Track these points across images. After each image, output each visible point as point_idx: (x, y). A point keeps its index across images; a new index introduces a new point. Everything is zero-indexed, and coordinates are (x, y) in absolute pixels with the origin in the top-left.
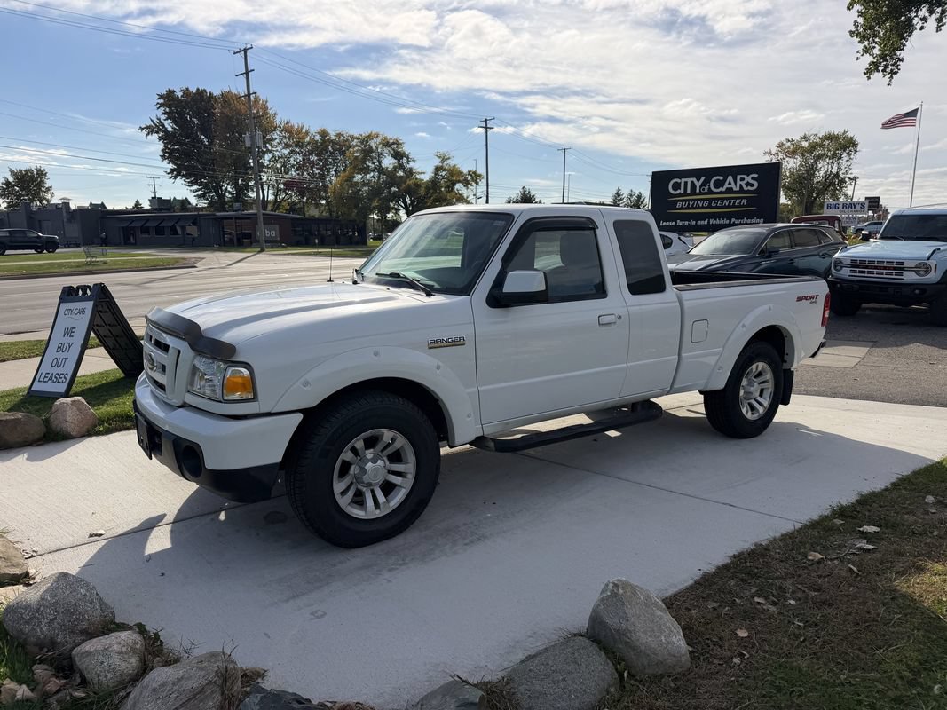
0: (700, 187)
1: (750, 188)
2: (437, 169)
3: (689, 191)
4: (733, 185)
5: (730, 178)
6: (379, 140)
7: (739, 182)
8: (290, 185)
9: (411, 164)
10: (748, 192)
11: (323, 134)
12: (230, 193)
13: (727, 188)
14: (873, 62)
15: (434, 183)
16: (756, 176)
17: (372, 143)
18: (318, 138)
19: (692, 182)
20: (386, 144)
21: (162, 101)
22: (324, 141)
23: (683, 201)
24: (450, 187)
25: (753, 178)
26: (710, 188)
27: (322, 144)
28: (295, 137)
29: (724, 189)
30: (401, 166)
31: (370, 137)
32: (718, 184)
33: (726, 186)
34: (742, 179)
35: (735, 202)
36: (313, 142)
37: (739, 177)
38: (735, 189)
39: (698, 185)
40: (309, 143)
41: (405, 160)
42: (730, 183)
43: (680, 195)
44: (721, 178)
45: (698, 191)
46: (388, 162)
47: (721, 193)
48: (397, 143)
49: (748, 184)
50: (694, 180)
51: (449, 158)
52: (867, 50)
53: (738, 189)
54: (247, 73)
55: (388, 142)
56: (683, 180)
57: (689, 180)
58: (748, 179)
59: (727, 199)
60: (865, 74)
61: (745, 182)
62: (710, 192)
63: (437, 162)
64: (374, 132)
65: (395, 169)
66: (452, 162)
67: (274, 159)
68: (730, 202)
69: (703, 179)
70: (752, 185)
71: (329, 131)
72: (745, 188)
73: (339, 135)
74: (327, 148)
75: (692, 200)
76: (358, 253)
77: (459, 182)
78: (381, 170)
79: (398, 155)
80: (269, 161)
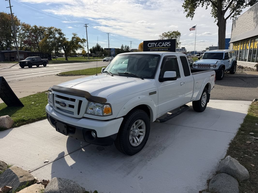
0: (156, 45)
1: (168, 46)
2: (73, 38)
3: (153, 46)
4: (164, 45)
5: (163, 43)
6: (54, 29)
7: (166, 44)
8: (25, 42)
9: (64, 36)
10: (168, 47)
11: (36, 27)
12: (5, 44)
13: (163, 46)
14: (188, 14)
15: (72, 42)
16: (170, 42)
17: (52, 30)
18: (34, 28)
19: (154, 44)
20: (56, 30)
22: (36, 29)
23: (151, 49)
24: (77, 43)
25: (169, 43)
26: (158, 46)
27: (35, 30)
28: (26, 27)
29: (162, 46)
30: (61, 37)
31: (51, 28)
32: (161, 45)
33: (163, 45)
34: (167, 43)
35: (165, 49)
36: (32, 29)
37: (166, 43)
38: (165, 46)
39: (155, 45)
40: (31, 29)
41: (62, 35)
42: (163, 44)
43: (151, 47)
44: (161, 43)
45: (155, 46)
46: (57, 36)
47: (161, 47)
48: (59, 30)
49: (168, 45)
50: (154, 43)
51: (76, 35)
52: (186, 11)
53: (166, 46)
54: (10, 7)
55: (57, 30)
56: (152, 43)
57: (153, 43)
58: (168, 43)
59: (163, 48)
60: (186, 16)
61: (167, 44)
62: (159, 47)
63: (73, 36)
64: (52, 27)
65: (59, 38)
66: (77, 36)
67: (20, 34)
68: (164, 49)
69: (157, 43)
70: (169, 45)
71: (37, 26)
72: (167, 46)
73: (41, 27)
74: (37, 31)
75: (154, 49)
77: (80, 42)
78: (55, 38)
79: (60, 34)
80: (19, 35)
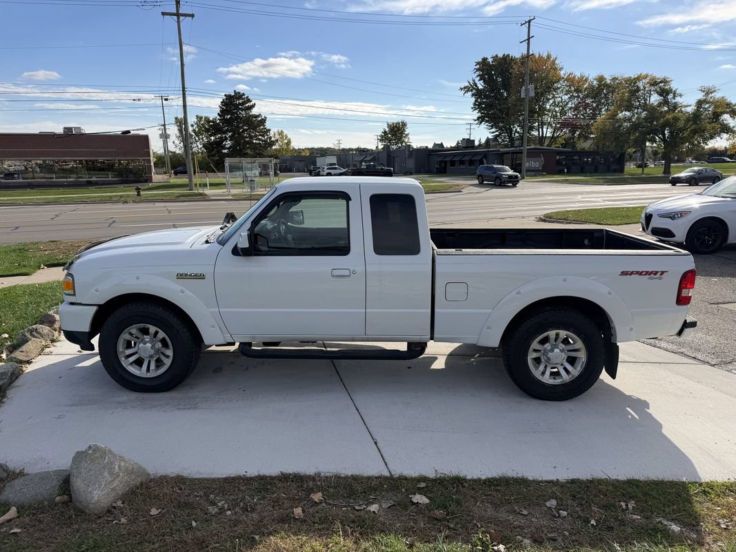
2: (700, 103)
6: (647, 80)
8: (564, 125)
9: (678, 99)
11: (601, 79)
12: (518, 133)
15: (696, 116)
17: (640, 84)
18: (595, 83)
20: (654, 83)
21: (478, 66)
22: (600, 86)
24: (716, 116)
27: (597, 88)
28: (575, 85)
30: (666, 102)
31: (638, 79)
36: (591, 87)
40: (586, 89)
41: (671, 96)
46: (655, 99)
48: (665, 81)
51: (714, 91)
54: (528, 40)
55: (656, 81)
63: (701, 96)
64: (644, 73)
65: (660, 105)
66: (717, 95)
67: (555, 104)
71: (606, 76)
73: (614, 79)
74: (600, 91)
76: (601, 181)
77: (727, 113)
78: (645, 107)
79: (664, 93)
80: (551, 106)
